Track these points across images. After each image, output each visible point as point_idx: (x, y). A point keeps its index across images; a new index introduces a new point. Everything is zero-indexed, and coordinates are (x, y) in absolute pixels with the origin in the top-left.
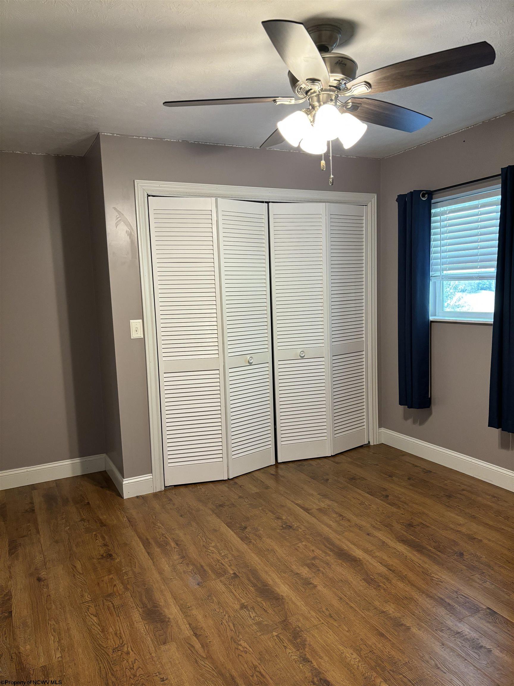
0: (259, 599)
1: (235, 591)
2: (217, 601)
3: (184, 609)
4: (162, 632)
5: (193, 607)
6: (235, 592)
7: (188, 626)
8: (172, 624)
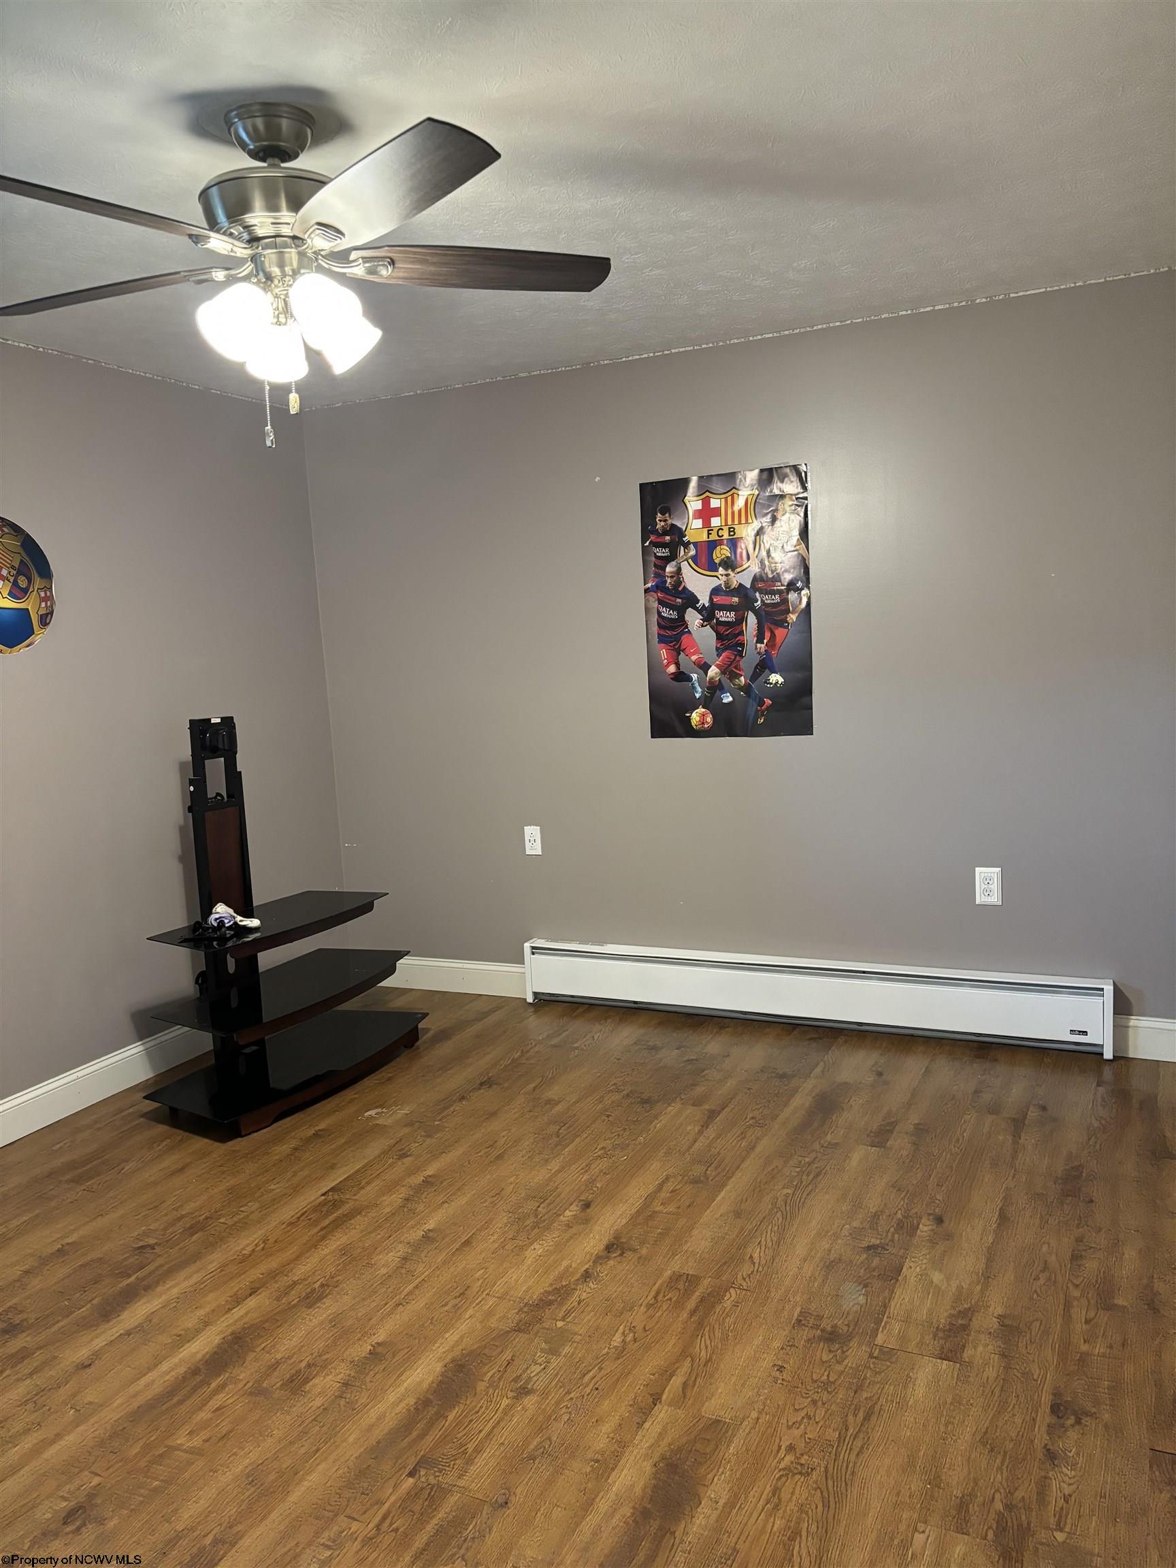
0: (481, 1386)
1: (481, 1431)
2: (540, 1436)
3: (605, 1466)
4: (698, 1446)
5: (590, 1455)
6: (483, 1432)
7: (647, 1425)
8: (666, 1449)
